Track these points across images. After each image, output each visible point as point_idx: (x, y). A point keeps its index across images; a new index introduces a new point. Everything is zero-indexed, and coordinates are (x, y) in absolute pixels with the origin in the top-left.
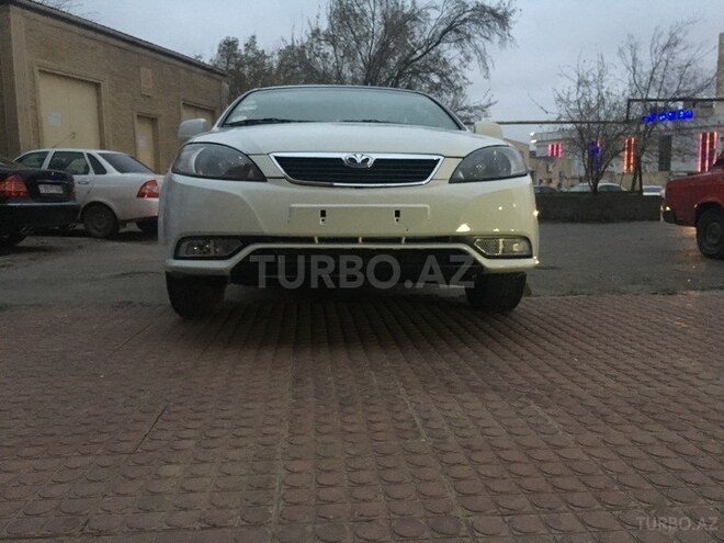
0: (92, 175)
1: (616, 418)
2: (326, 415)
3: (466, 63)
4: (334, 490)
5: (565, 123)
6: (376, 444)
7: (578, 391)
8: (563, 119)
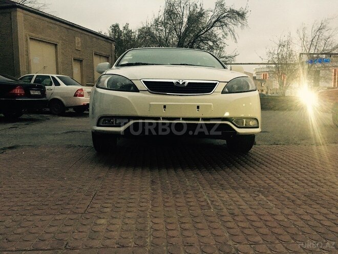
0: (53, 86)
1: (299, 202)
2: (168, 198)
3: (225, 36)
4: (174, 231)
5: (271, 64)
6: (191, 211)
7: (281, 190)
8: (270, 62)
